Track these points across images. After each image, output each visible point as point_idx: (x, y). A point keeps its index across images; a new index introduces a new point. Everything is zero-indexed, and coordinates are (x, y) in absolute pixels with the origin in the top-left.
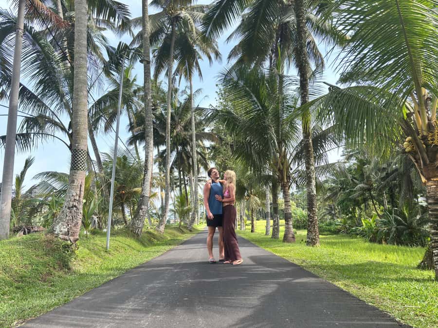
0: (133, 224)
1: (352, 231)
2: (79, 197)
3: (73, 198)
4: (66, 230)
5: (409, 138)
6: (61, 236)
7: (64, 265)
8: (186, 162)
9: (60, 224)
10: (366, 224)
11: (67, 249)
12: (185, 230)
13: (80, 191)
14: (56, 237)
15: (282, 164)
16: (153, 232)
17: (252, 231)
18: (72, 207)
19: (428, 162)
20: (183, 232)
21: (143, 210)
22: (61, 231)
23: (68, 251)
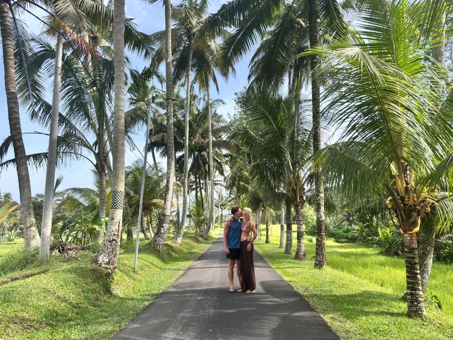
0: (155, 241)
1: (369, 240)
2: (118, 232)
3: (113, 233)
4: (107, 260)
5: (390, 198)
6: (103, 265)
7: (108, 291)
8: (203, 169)
9: (103, 255)
10: (382, 234)
11: (109, 276)
12: (201, 239)
13: (119, 226)
14: (100, 266)
15: (296, 185)
16: (171, 244)
17: (267, 242)
18: (112, 241)
19: (405, 218)
20: (198, 241)
21: (164, 228)
22: (103, 261)
23: (109, 278)
